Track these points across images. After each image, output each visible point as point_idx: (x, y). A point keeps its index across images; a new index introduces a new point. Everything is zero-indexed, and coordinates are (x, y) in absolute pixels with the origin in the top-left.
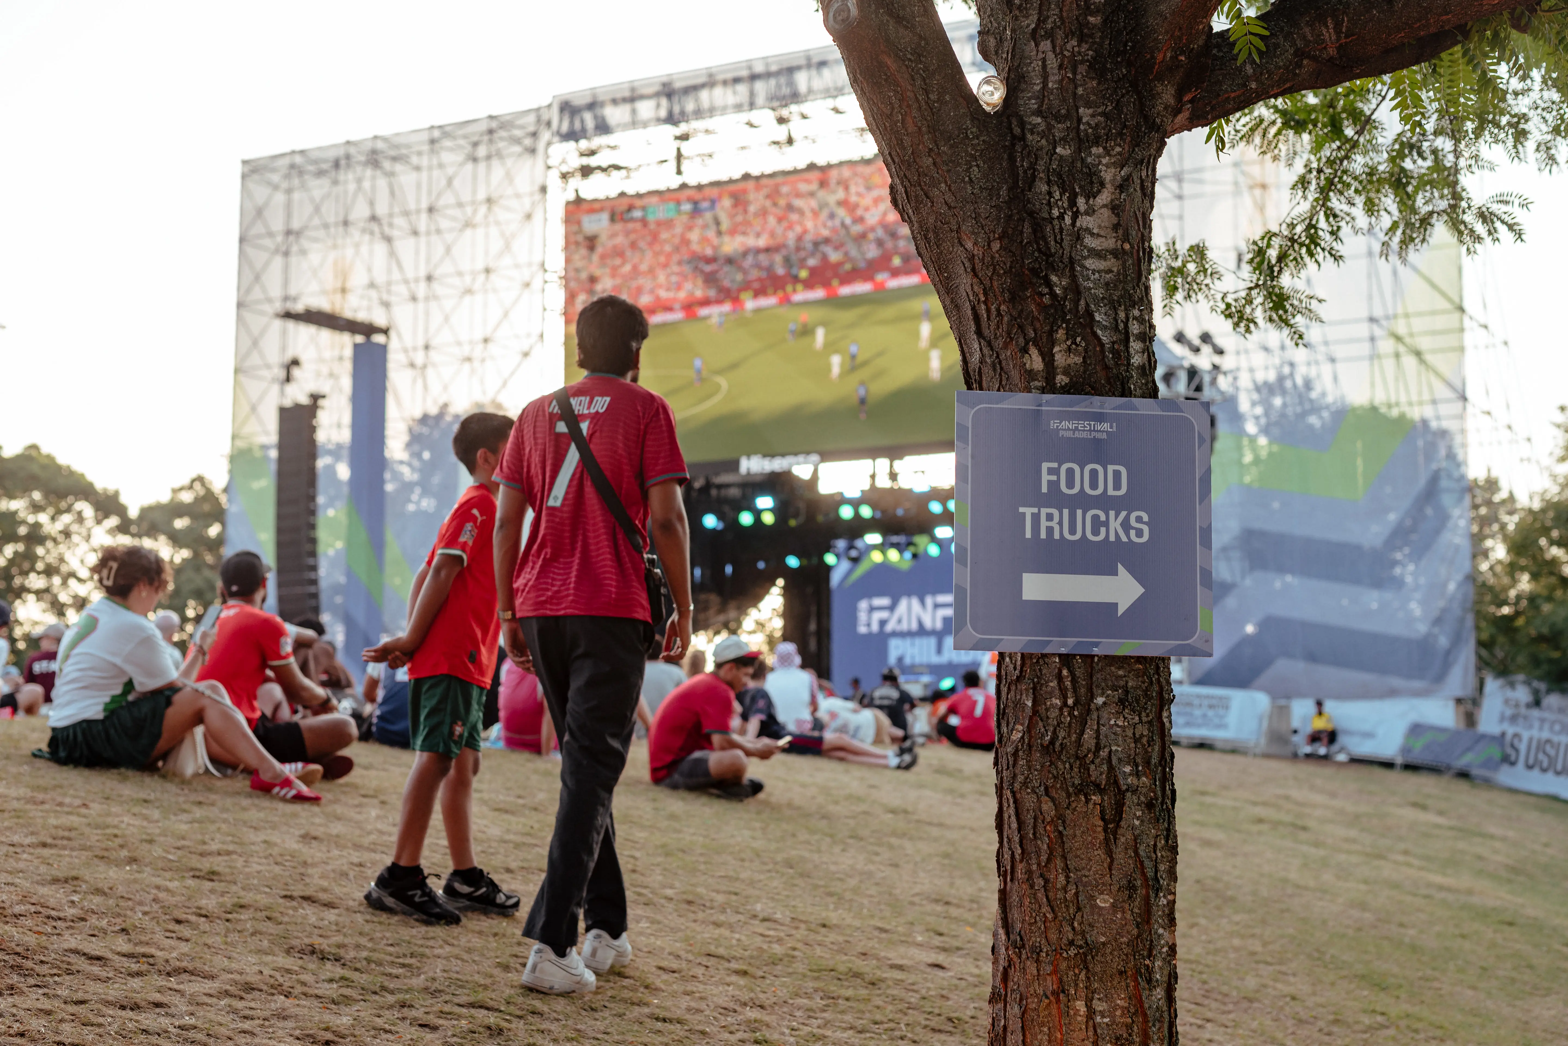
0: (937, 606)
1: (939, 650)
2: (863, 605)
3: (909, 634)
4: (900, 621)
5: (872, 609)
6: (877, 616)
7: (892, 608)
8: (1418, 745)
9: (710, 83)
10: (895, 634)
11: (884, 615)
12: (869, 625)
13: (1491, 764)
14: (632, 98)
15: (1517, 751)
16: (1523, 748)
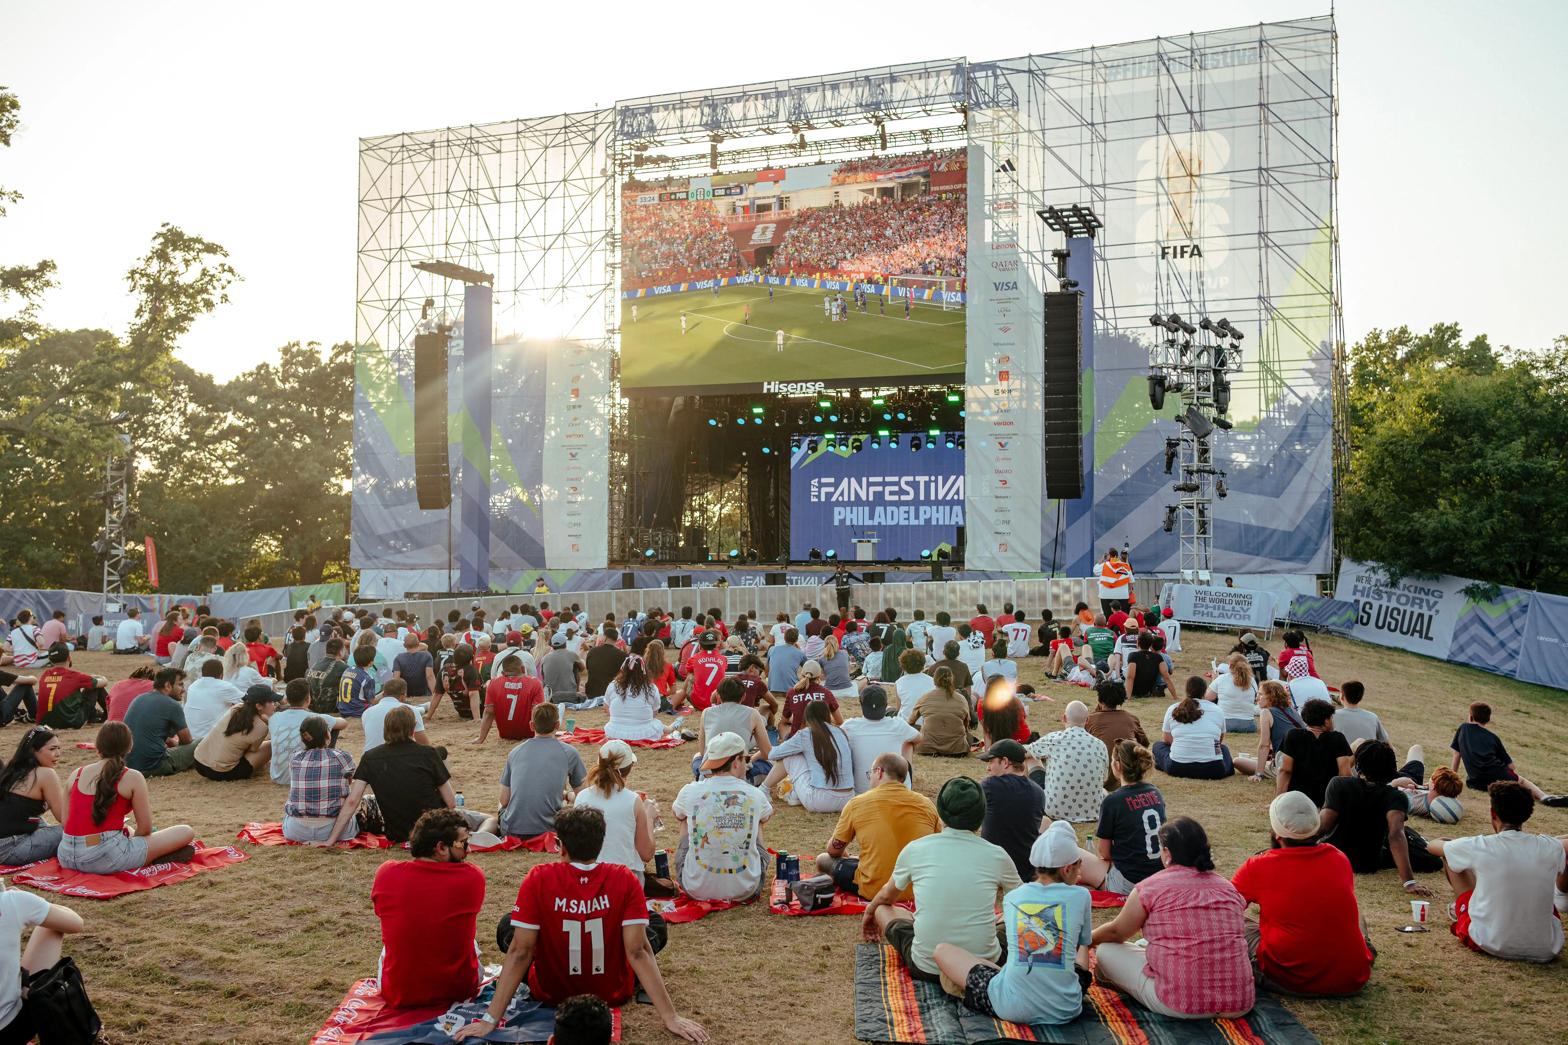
0: (869, 484)
1: (872, 517)
2: (815, 482)
3: (849, 504)
4: (842, 494)
5: (821, 485)
6: (824, 490)
7: (836, 485)
8: (1301, 610)
9: (743, 96)
10: (838, 503)
11: (832, 489)
12: (819, 497)
13: (1350, 624)
14: (681, 104)
15: (1369, 615)
16: (1374, 613)
